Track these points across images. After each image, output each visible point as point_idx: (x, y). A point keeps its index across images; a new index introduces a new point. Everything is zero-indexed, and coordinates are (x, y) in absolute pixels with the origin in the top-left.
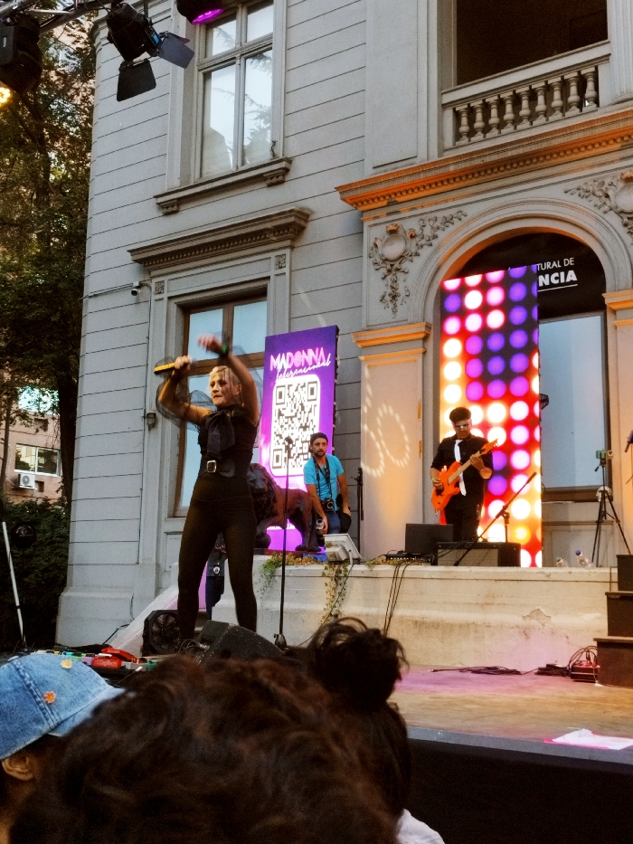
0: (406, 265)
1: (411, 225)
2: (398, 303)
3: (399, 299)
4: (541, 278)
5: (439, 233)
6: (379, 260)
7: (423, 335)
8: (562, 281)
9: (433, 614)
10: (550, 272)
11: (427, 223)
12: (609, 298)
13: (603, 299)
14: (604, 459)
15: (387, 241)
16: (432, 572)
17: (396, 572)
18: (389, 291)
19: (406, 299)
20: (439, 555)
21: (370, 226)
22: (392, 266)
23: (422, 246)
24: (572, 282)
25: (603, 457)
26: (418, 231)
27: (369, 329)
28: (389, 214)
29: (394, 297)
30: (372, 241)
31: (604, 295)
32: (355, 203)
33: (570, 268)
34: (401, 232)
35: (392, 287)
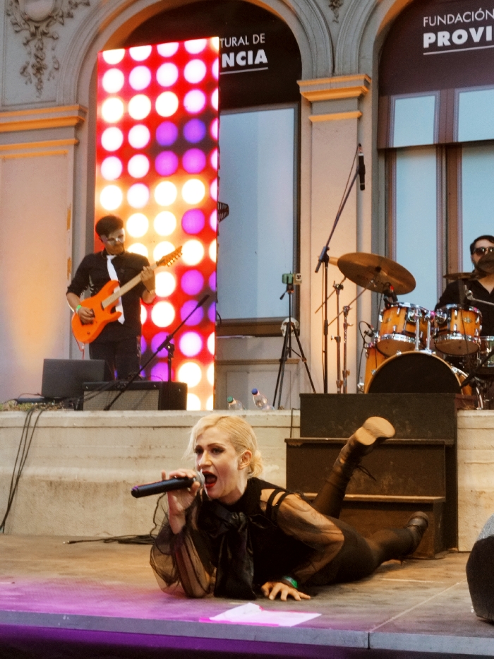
0: (55, 28)
2: (44, 78)
3: (46, 73)
4: (225, 56)
6: (19, 20)
7: (74, 122)
8: (250, 62)
9: (73, 472)
10: (236, 50)
12: (305, 86)
13: (298, 87)
14: (292, 284)
16: (74, 419)
17: (28, 420)
18: (33, 61)
19: (55, 73)
20: (85, 398)
22: (37, 28)
23: (76, 5)
24: (261, 64)
25: (290, 282)
27: (5, 109)
29: (39, 69)
31: (299, 82)
33: (259, 46)
35: (37, 57)
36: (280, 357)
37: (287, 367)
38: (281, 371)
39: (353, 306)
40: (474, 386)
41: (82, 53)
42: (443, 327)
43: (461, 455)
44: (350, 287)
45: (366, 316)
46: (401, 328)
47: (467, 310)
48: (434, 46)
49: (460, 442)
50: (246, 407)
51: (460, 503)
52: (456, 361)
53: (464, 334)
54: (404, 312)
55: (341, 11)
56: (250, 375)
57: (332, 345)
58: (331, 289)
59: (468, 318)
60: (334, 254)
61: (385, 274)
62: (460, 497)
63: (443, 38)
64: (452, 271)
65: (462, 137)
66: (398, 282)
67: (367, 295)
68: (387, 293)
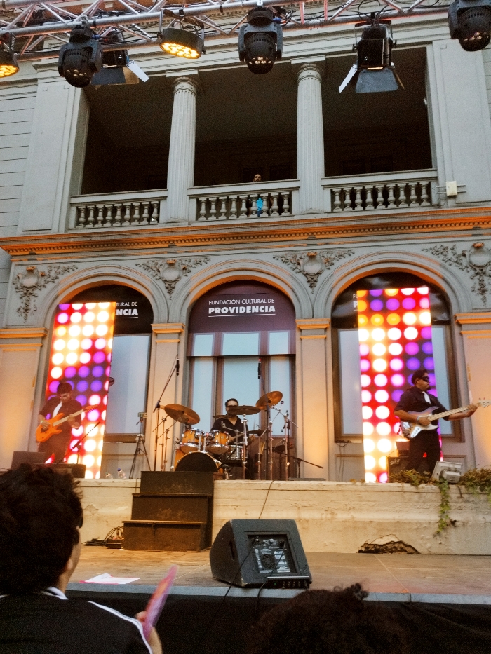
0: (36, 292)
1: (43, 268)
2: (29, 314)
3: (30, 312)
4: (118, 310)
5: (60, 276)
6: (19, 287)
7: (42, 335)
8: (130, 314)
10: (123, 308)
11: (53, 270)
12: (154, 327)
13: (151, 327)
14: (142, 418)
15: (25, 276)
18: (24, 306)
19: (35, 312)
21: (16, 265)
22: (27, 291)
23: (48, 282)
24: (135, 315)
25: (142, 416)
26: (46, 273)
27: (7, 327)
28: (29, 260)
29: (26, 310)
30: (16, 274)
31: (152, 325)
32: (8, 250)
33: (134, 307)
34: (35, 271)
35: (26, 304)
36: (134, 453)
37: (137, 458)
38: (135, 459)
39: (171, 429)
40: (224, 468)
41: (48, 305)
42: (211, 440)
43: (215, 501)
44: (170, 420)
45: (177, 434)
46: (192, 441)
47: (222, 432)
48: (213, 313)
49: (215, 495)
50: (115, 477)
51: (214, 525)
52: (217, 457)
53: (221, 444)
54: (194, 433)
55: (173, 295)
56: (120, 462)
57: (159, 448)
58: (160, 421)
59: (223, 436)
60: (163, 404)
61: (186, 414)
62: (214, 522)
63: (217, 310)
64: (218, 414)
65: (224, 353)
66: (192, 418)
67: (178, 424)
68: (186, 424)
